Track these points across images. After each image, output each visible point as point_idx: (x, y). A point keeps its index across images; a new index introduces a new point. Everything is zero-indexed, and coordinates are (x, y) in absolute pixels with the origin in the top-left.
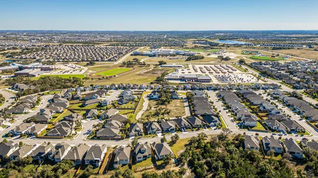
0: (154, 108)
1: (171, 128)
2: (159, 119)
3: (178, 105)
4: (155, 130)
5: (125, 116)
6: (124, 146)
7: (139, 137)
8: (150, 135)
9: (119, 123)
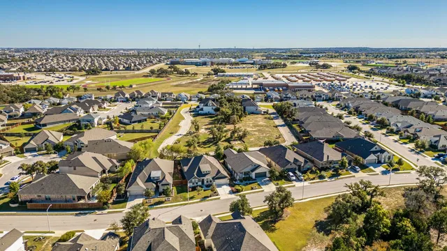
0: (206, 129)
1: (257, 171)
2: (218, 149)
3: (261, 123)
4: (209, 177)
5: (130, 146)
6: (98, 234)
7: (157, 200)
8: (194, 193)
9: (104, 160)
